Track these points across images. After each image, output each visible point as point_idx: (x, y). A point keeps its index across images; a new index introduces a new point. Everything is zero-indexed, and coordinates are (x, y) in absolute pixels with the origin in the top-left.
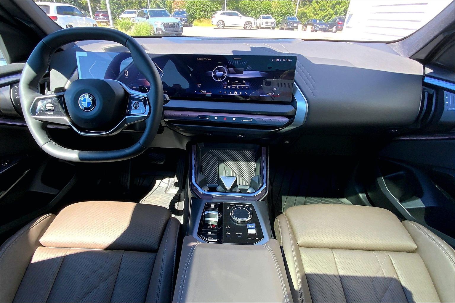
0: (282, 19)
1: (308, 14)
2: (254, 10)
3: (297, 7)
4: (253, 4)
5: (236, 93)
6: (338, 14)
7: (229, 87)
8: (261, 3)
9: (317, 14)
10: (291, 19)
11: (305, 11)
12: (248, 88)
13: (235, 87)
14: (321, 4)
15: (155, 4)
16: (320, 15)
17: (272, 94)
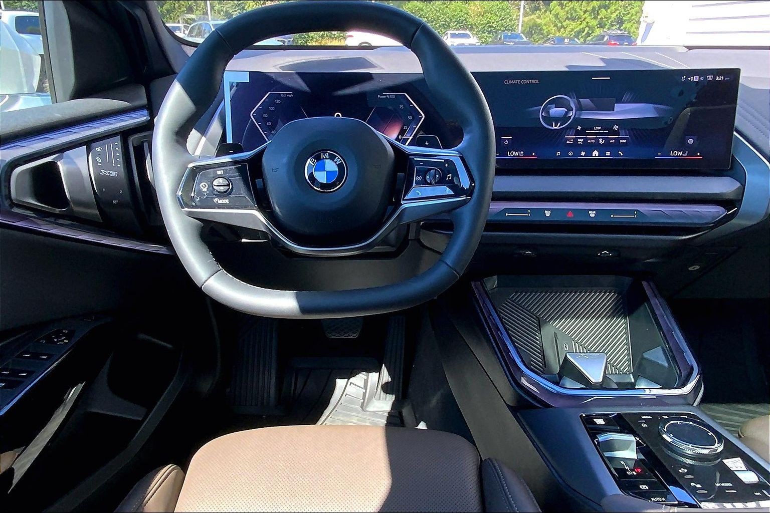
0: (491, 39)
1: (544, 27)
2: (432, 22)
3: (521, 13)
4: (429, 10)
5: (596, 153)
6: (606, 27)
7: (580, 141)
8: (447, 7)
9: (562, 27)
10: (510, 37)
11: (539, 21)
12: (625, 141)
13: (593, 141)
14: (569, 8)
15: (222, 13)
16: (568, 29)
17: (684, 153)
